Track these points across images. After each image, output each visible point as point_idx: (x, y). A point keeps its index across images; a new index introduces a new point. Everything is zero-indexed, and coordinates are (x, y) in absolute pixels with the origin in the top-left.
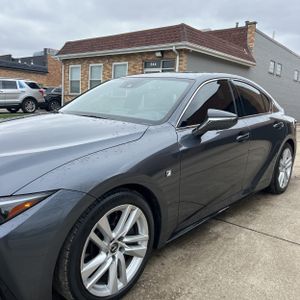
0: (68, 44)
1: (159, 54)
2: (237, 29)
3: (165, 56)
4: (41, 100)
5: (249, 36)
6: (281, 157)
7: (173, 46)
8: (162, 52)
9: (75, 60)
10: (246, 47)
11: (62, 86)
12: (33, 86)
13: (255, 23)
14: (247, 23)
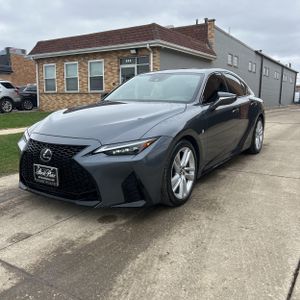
0: (39, 44)
1: (133, 52)
2: (198, 26)
3: (140, 53)
4: (17, 99)
5: (209, 32)
6: (256, 127)
7: (147, 44)
8: (137, 50)
9: (49, 60)
10: (207, 42)
11: (37, 84)
12: (7, 86)
13: (214, 20)
14: (206, 20)
